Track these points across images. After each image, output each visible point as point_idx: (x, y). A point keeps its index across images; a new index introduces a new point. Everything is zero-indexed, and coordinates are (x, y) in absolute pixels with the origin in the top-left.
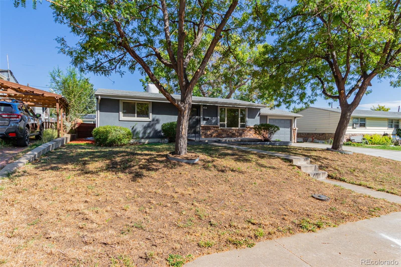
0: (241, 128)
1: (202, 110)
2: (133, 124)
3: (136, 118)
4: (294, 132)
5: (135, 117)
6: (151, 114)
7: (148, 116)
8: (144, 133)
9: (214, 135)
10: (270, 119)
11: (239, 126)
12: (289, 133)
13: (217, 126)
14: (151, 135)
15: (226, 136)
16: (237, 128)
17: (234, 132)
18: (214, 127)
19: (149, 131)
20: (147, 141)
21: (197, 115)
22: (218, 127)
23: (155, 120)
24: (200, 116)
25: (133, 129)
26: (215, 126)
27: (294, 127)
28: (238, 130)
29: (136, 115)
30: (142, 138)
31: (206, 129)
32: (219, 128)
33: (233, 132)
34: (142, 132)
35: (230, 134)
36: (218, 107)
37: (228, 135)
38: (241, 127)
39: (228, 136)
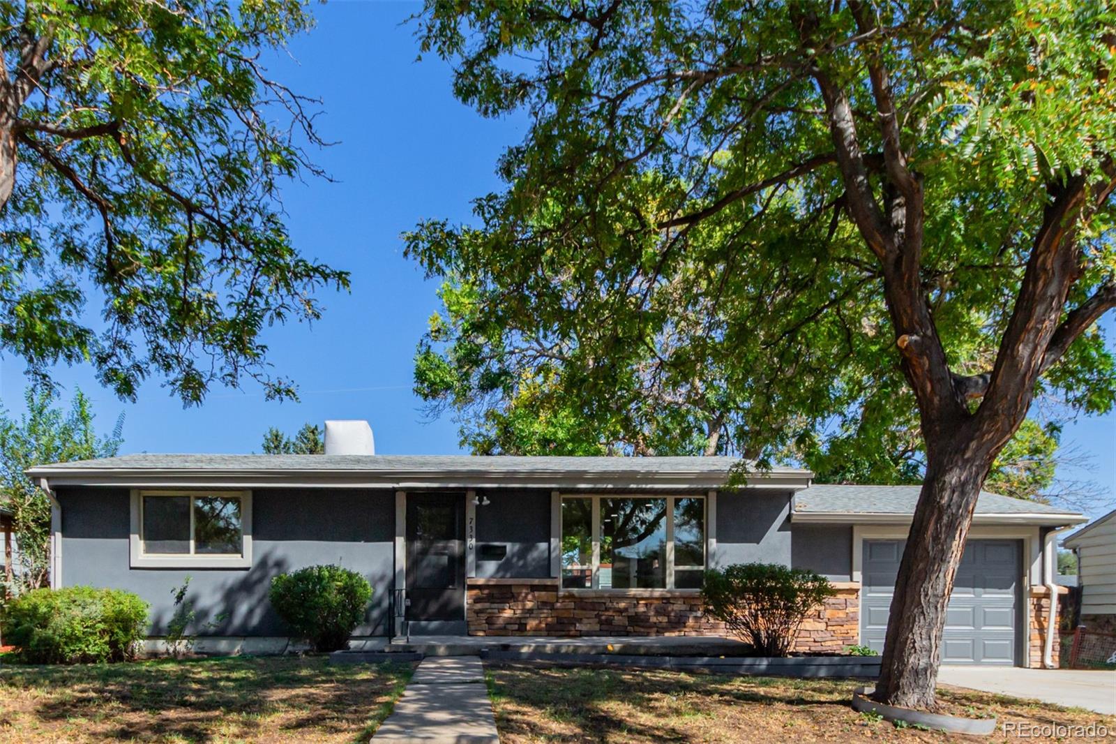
0: (678, 592)
1: (471, 514)
2: (177, 582)
3: (193, 558)
4: (1039, 608)
5: (188, 552)
6: (247, 540)
7: (238, 549)
8: (228, 613)
9: (532, 624)
10: (867, 544)
11: (670, 580)
12: (1009, 611)
13: (548, 582)
14: (255, 620)
15: (597, 627)
16: (658, 592)
17: (642, 609)
18: (534, 588)
19: (243, 609)
20: (238, 647)
21: (449, 536)
22: (555, 588)
23: (271, 562)
24: (463, 539)
25: (179, 598)
26: (536, 582)
27: (1036, 579)
28: (662, 598)
29: (192, 543)
30: (220, 634)
31: (490, 599)
32: (561, 593)
33: (632, 612)
34: (217, 610)
35: (618, 620)
36: (554, 495)
37: (609, 622)
38: (679, 584)
39: (609, 629)
